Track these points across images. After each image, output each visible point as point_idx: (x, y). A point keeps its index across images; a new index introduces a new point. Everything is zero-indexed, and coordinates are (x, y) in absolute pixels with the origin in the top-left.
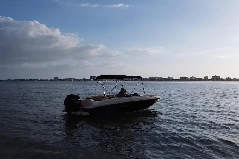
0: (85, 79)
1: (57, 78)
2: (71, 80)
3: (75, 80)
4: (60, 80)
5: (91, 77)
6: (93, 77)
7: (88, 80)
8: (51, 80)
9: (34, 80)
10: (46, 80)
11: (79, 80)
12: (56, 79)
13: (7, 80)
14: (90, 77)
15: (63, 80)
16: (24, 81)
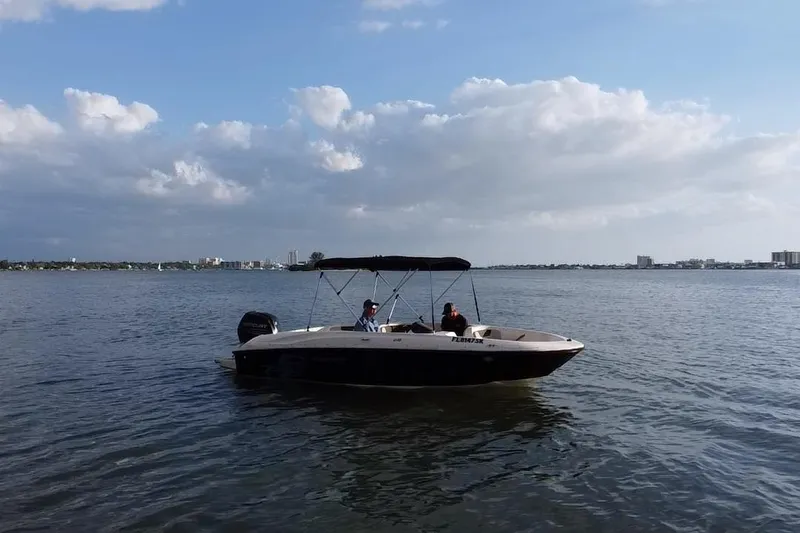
0: (754, 264)
1: (649, 260)
2: (699, 267)
3: (713, 265)
4: (658, 266)
5: (776, 256)
6: (786, 253)
7: (762, 266)
8: (630, 267)
9: (573, 267)
10: (613, 267)
11: (727, 266)
12: (645, 264)
13: (496, 268)
14: (774, 254)
15: (671, 267)
16: (542, 269)
